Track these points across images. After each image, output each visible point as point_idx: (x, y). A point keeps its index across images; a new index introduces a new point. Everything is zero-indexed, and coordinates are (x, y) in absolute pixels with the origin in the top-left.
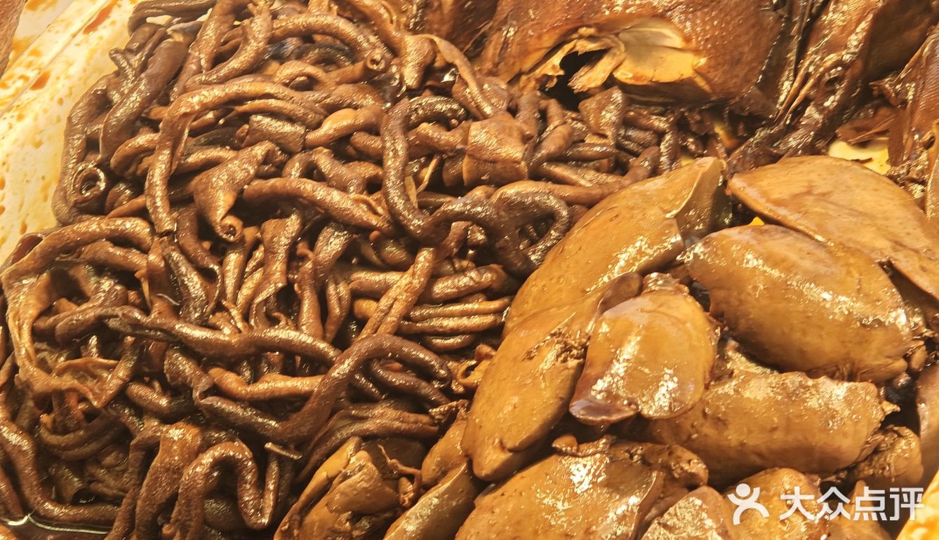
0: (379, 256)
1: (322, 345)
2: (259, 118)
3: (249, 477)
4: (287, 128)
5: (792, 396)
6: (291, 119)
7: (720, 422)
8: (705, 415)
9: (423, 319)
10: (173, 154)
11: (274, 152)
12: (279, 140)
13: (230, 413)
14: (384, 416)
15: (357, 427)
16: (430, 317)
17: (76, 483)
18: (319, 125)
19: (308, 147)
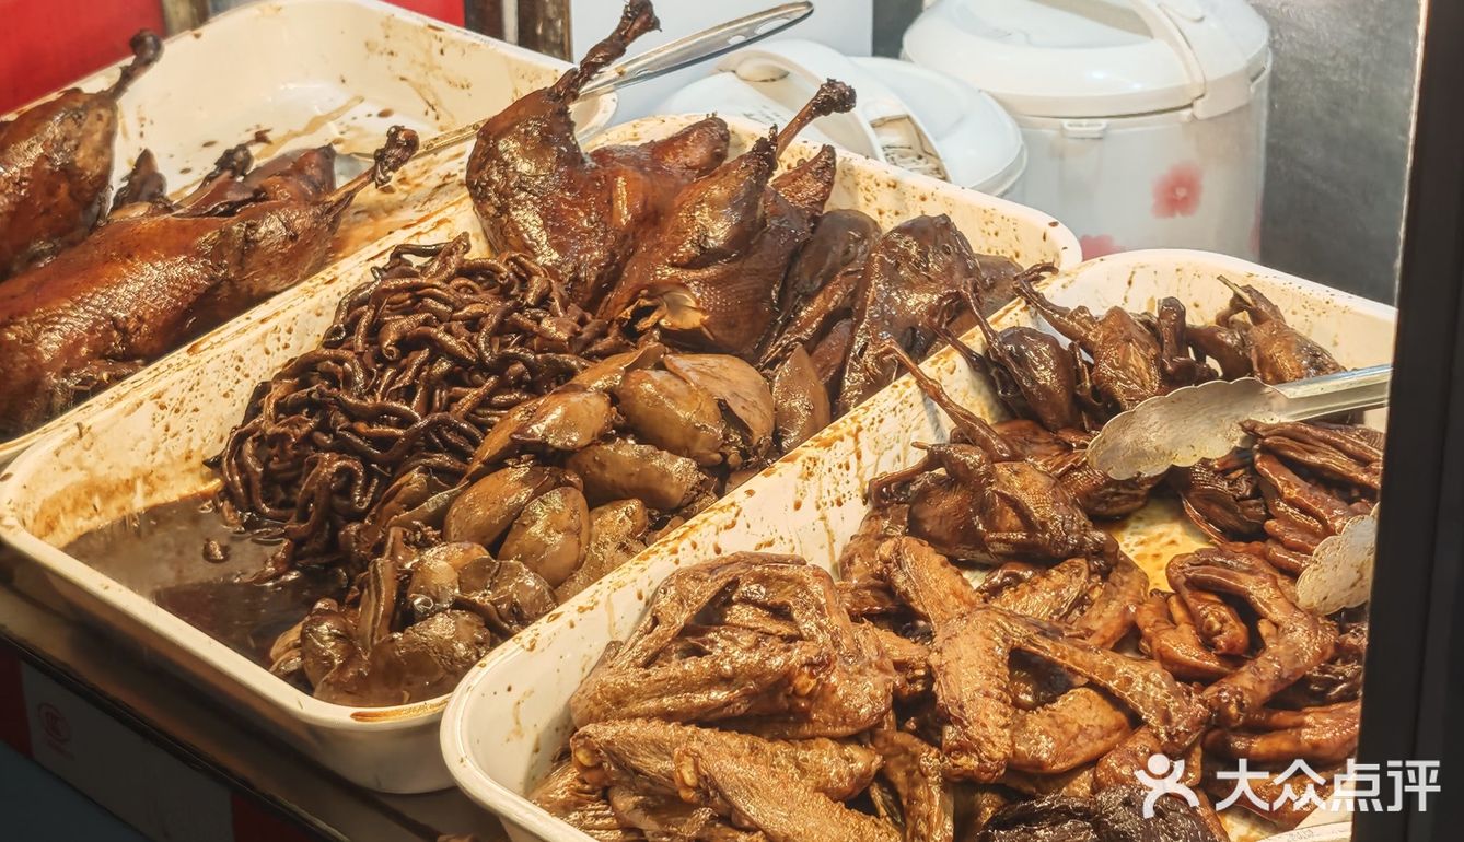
0: (470, 379)
1: (416, 414)
2: (430, 300)
3: (360, 482)
4: (441, 307)
5: (644, 458)
6: (446, 303)
7: (602, 465)
8: (595, 460)
9: (484, 416)
10: (375, 313)
11: (431, 318)
12: (435, 312)
13: (356, 443)
14: (442, 459)
15: (423, 461)
16: (489, 415)
17: (282, 496)
18: (461, 309)
19: (451, 320)
